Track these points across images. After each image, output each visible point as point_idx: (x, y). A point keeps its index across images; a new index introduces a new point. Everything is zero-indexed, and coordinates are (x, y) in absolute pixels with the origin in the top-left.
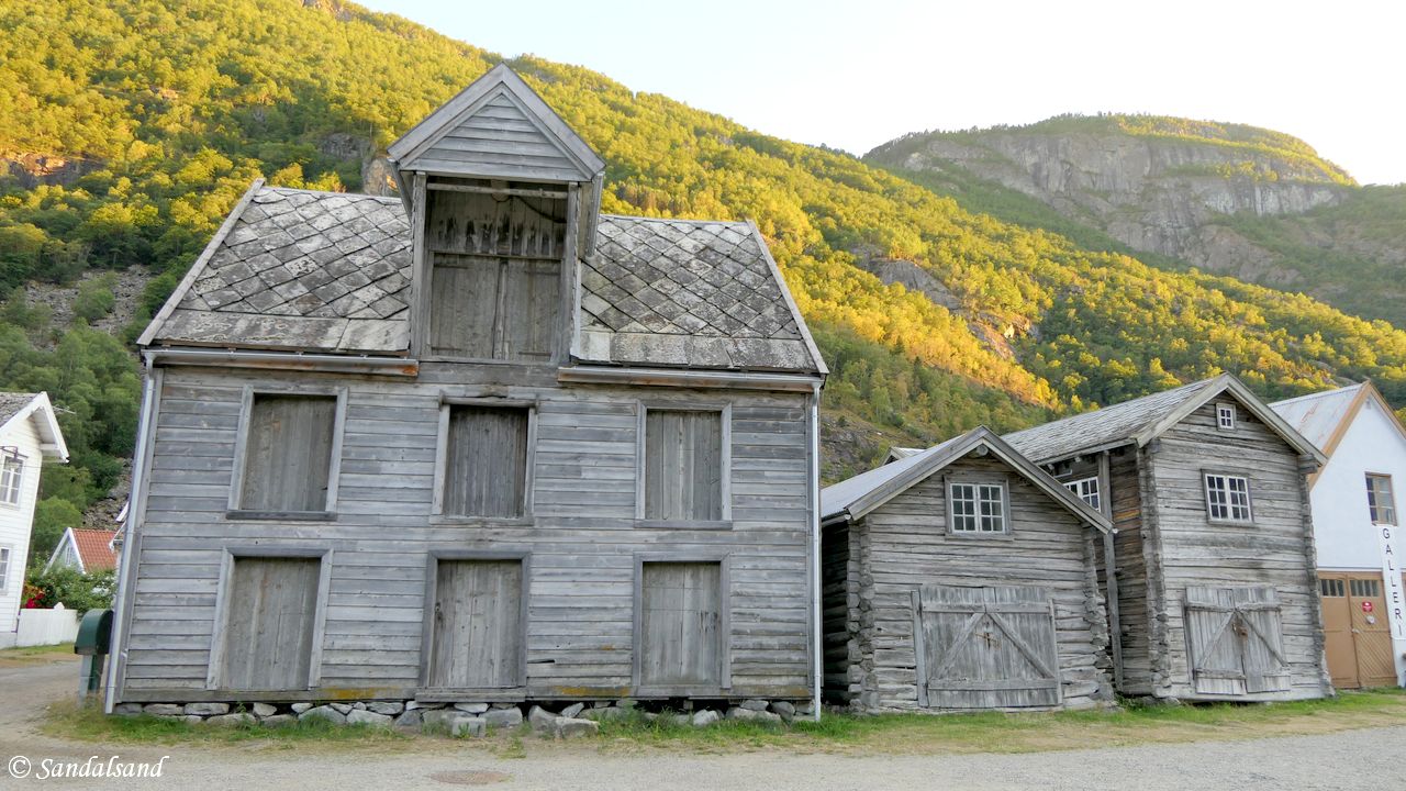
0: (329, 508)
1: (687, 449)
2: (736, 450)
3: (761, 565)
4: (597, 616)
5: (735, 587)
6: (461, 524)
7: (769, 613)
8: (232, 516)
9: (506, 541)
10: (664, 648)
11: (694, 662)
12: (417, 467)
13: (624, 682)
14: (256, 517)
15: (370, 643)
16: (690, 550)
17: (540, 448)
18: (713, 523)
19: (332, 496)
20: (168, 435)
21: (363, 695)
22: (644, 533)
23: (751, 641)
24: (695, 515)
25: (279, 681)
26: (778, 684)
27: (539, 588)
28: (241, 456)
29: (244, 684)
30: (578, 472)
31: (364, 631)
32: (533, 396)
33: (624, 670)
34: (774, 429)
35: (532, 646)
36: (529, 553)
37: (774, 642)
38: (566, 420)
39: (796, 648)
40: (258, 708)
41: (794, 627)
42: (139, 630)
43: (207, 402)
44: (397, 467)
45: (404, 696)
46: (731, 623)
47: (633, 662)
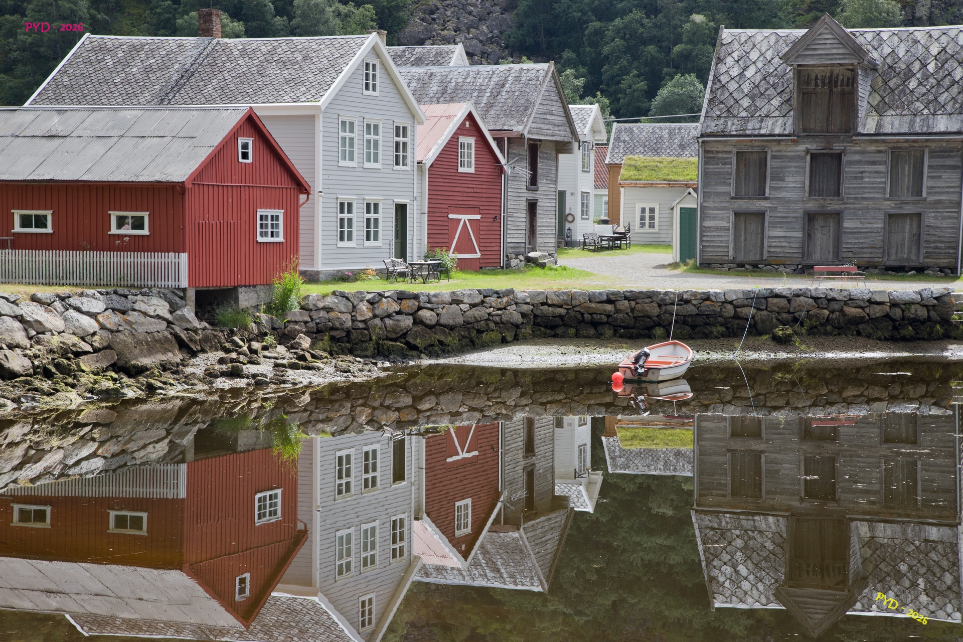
0: (767, 195)
1: (909, 167)
2: (930, 167)
3: (938, 214)
4: (870, 235)
5: (928, 224)
6: (815, 199)
7: (942, 234)
8: (732, 198)
9: (833, 205)
10: (897, 248)
11: (910, 252)
12: (798, 178)
13: (880, 260)
14: (741, 198)
15: (784, 244)
16: (908, 209)
17: (846, 169)
18: (919, 198)
19: (767, 191)
20: (708, 168)
21: (783, 262)
22: (889, 202)
23: (932, 245)
24: (912, 195)
25: (753, 257)
26: (944, 262)
27: (847, 224)
28: (734, 176)
29: (741, 258)
30: (862, 178)
31: (782, 240)
32: (843, 148)
33: (879, 255)
34: (949, 156)
35: (844, 246)
36: (842, 212)
37: (942, 245)
38: (857, 157)
39: (952, 248)
40: (747, 266)
41: (952, 239)
42: (705, 239)
43: (720, 155)
44: (791, 179)
45: (797, 263)
46: (924, 237)
47: (883, 252)
